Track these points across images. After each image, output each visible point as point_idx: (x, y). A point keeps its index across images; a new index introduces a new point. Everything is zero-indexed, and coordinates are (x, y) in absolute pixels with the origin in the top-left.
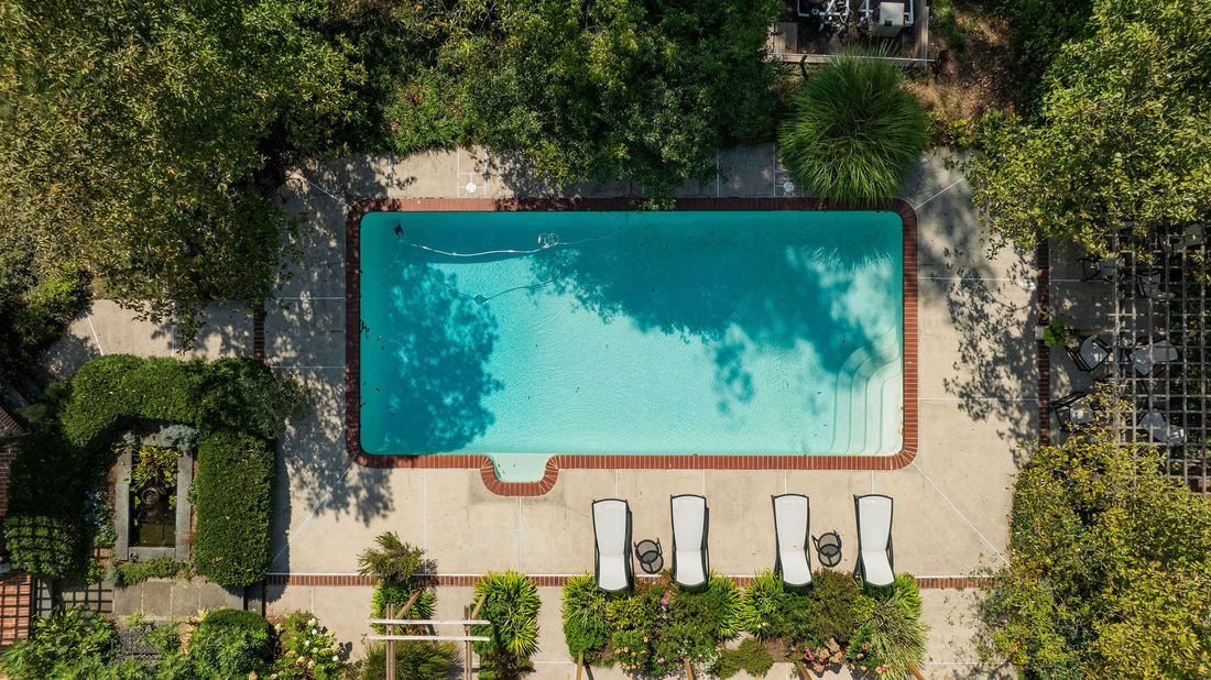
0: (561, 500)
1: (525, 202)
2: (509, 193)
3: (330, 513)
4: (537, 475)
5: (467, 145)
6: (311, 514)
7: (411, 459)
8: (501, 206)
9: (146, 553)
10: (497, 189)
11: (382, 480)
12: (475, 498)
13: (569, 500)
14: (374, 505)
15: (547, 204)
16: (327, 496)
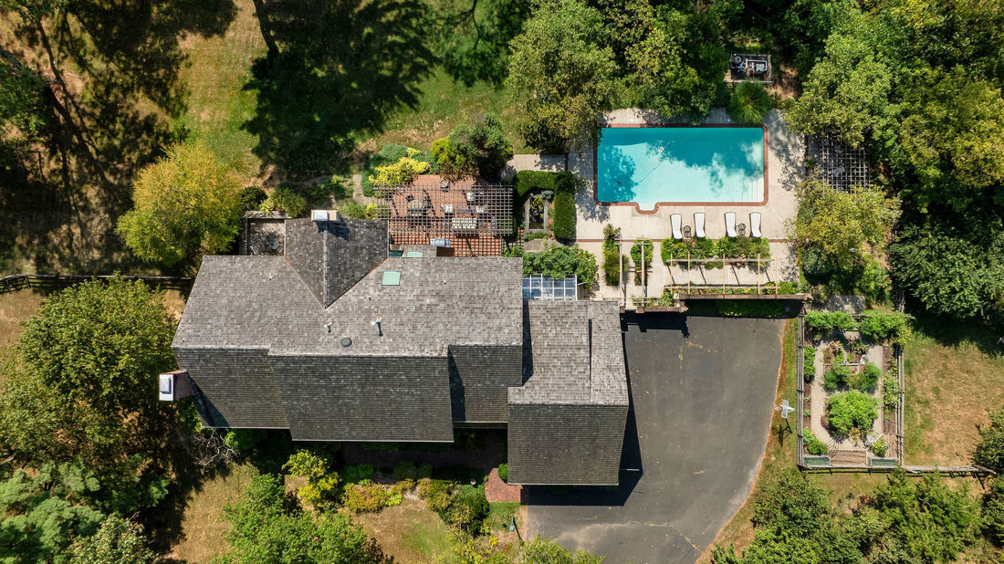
0: (660, 216)
1: (649, 125)
2: (645, 122)
3: (590, 220)
4: (652, 208)
5: (631, 107)
6: (584, 220)
7: (616, 203)
8: (642, 126)
9: (534, 231)
10: (641, 121)
11: (607, 209)
12: (633, 215)
13: (662, 215)
14: (604, 217)
15: (656, 125)
16: (589, 214)
